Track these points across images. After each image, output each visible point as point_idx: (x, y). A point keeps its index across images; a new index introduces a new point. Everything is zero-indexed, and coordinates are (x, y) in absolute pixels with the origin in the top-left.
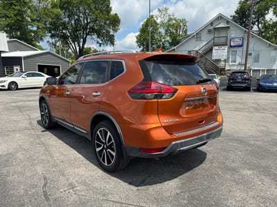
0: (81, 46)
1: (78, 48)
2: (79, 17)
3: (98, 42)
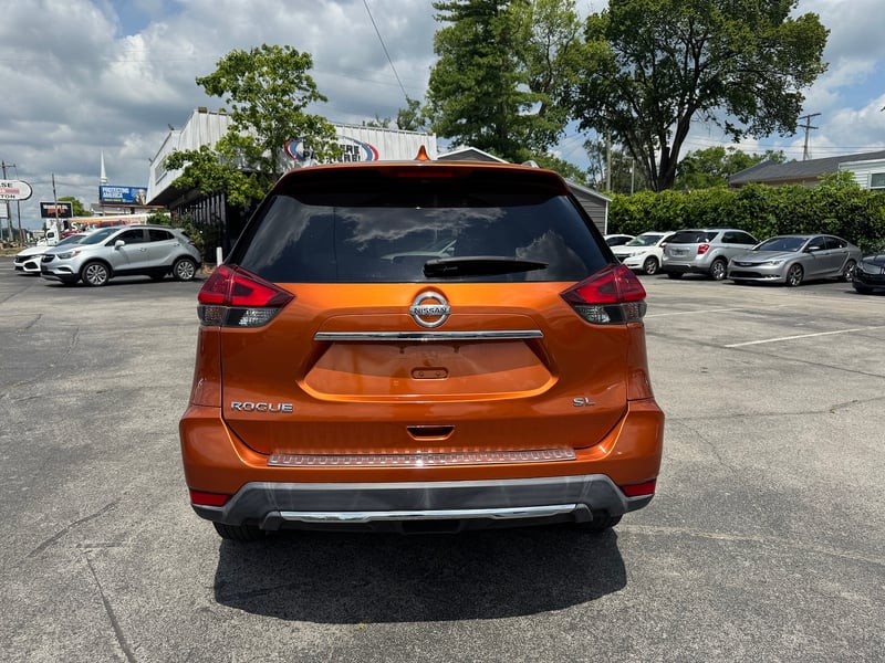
0: (670, 145)
1: (658, 154)
2: (672, 52)
3: (729, 128)
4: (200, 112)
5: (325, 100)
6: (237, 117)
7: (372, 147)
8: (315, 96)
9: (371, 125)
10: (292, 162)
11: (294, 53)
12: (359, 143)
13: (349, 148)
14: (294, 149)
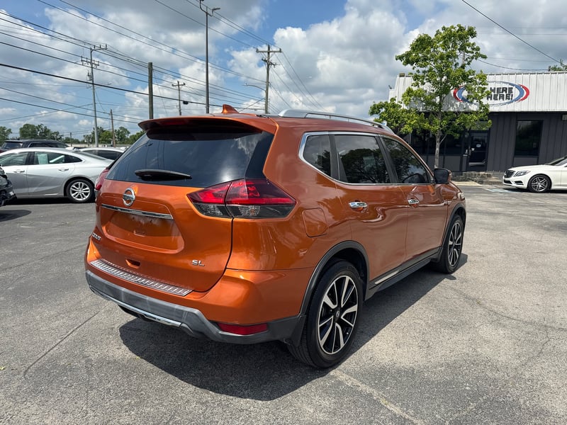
4: (400, 76)
5: (485, 57)
6: (416, 78)
7: (523, 87)
8: (478, 56)
9: (555, 69)
10: (458, 103)
11: (461, 29)
12: (513, 85)
13: (505, 89)
14: (460, 94)
